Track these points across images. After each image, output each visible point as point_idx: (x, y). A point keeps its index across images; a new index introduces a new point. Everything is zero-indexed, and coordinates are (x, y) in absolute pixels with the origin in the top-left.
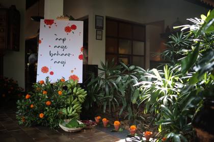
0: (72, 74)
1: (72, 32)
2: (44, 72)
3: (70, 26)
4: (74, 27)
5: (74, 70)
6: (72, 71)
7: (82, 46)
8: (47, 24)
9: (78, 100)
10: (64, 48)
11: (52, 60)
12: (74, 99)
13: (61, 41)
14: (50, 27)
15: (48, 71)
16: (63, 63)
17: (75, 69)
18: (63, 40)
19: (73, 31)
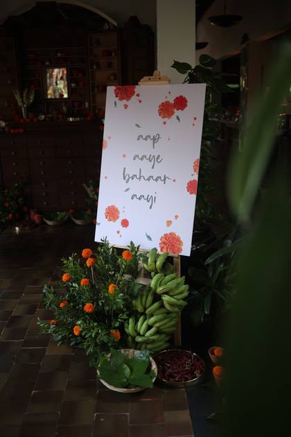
0: (168, 231)
1: (174, 117)
2: (110, 220)
3: (172, 101)
4: (181, 103)
5: (173, 219)
6: (169, 223)
7: (198, 156)
8: (121, 99)
9: (162, 306)
10: (155, 159)
11: (127, 190)
12: (154, 302)
13: (150, 142)
14: (126, 106)
15: (118, 217)
16: (151, 199)
17: (176, 217)
18: (155, 140)
19: (177, 113)
